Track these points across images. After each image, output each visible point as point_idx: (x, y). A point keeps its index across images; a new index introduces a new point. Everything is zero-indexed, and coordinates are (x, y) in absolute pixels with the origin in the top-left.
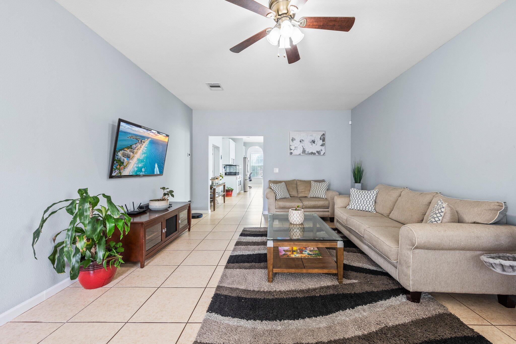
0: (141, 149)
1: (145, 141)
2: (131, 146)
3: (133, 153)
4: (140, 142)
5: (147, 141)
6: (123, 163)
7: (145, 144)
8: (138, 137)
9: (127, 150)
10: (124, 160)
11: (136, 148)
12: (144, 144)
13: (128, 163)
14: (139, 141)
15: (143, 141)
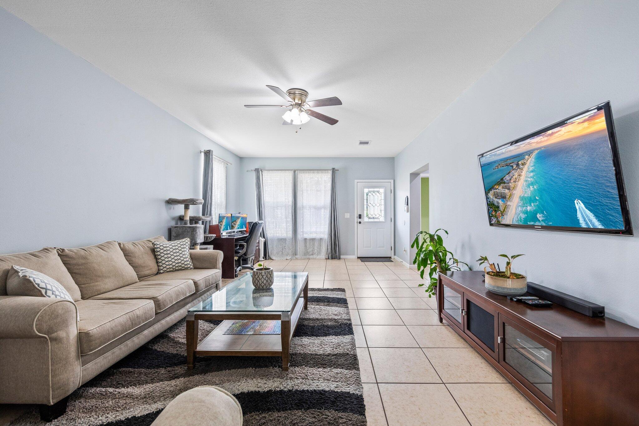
0: (523, 178)
1: (525, 161)
2: (502, 179)
3: (509, 189)
4: (515, 167)
5: (530, 159)
6: (498, 207)
7: (526, 166)
8: (509, 162)
9: (498, 187)
10: (498, 203)
11: (510, 179)
12: (526, 168)
13: (506, 207)
14: (512, 166)
15: (520, 163)
